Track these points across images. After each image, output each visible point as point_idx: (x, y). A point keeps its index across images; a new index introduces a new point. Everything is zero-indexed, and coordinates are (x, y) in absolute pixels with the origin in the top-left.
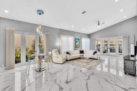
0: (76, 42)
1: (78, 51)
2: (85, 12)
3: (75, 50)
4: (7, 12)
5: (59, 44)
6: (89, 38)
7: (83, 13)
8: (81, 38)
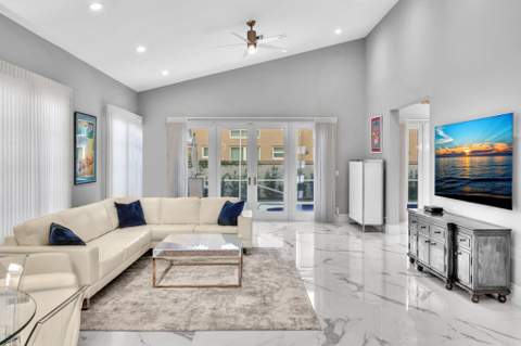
0: (78, 142)
8: (104, 110)
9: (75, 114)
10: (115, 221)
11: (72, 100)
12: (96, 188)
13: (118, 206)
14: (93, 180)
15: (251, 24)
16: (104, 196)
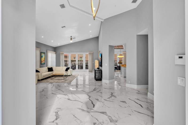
1: (45, 69)
2: (65, 27)
6: (55, 52)
7: (63, 27)
8: (47, 51)
9: (41, 52)
10: (47, 70)
11: (40, 50)
12: (45, 65)
13: (48, 68)
14: (44, 64)
15: (71, 37)
16: (47, 66)
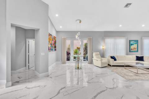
0: (130, 45)
1: (132, 57)
3: (127, 54)
4: (61, 27)
5: (103, 48)
8: (142, 38)
